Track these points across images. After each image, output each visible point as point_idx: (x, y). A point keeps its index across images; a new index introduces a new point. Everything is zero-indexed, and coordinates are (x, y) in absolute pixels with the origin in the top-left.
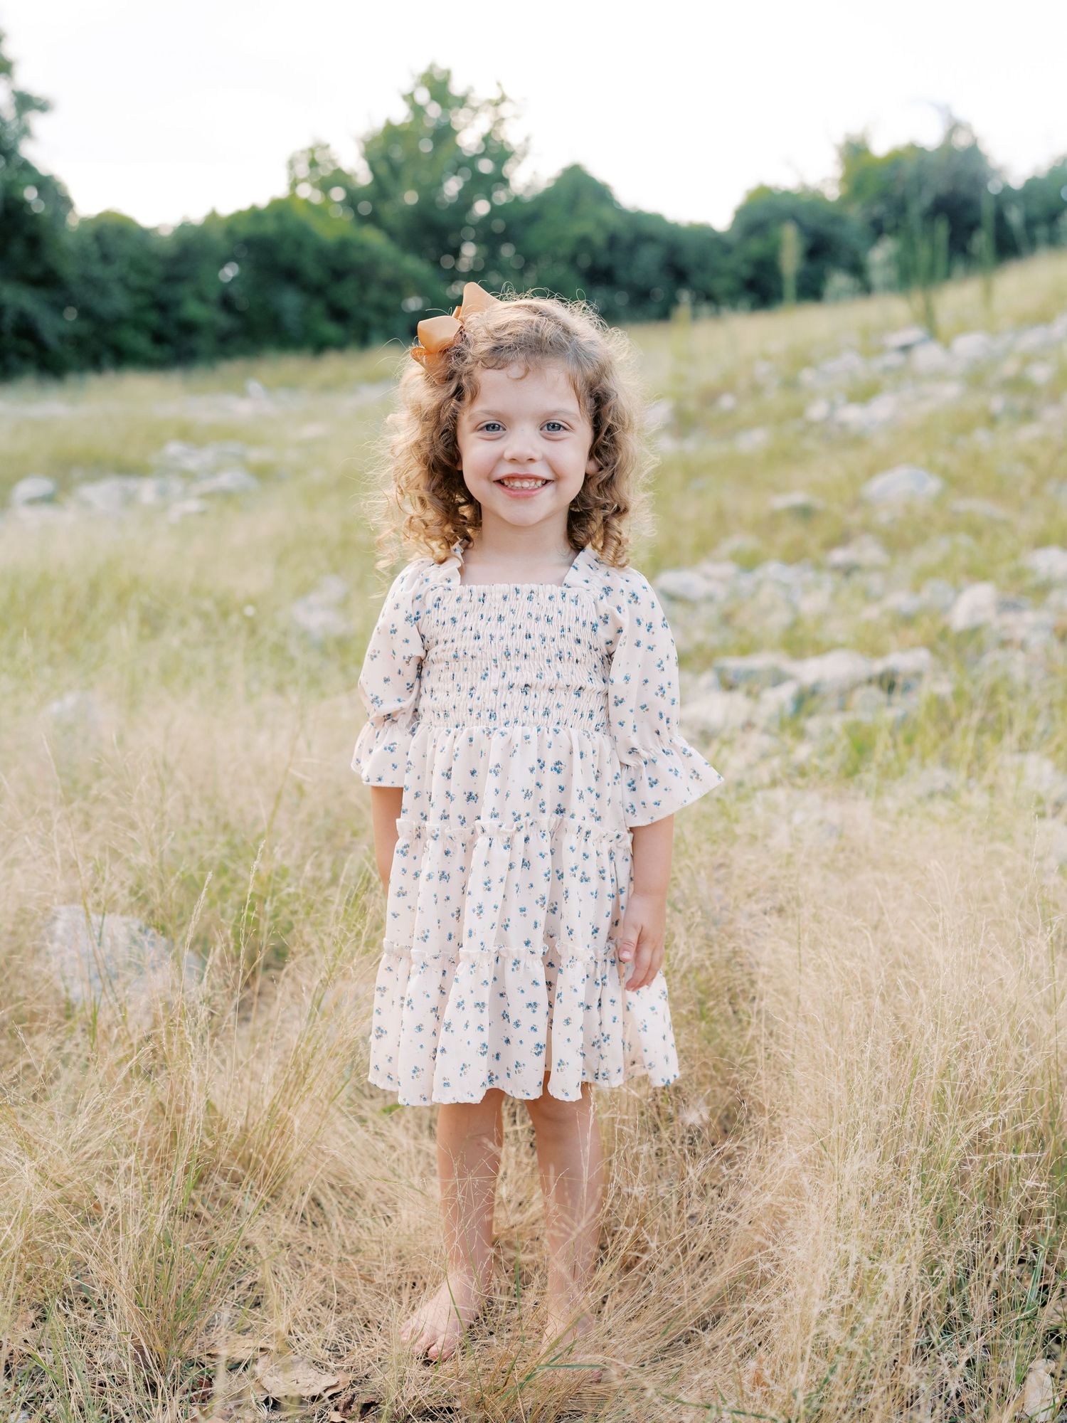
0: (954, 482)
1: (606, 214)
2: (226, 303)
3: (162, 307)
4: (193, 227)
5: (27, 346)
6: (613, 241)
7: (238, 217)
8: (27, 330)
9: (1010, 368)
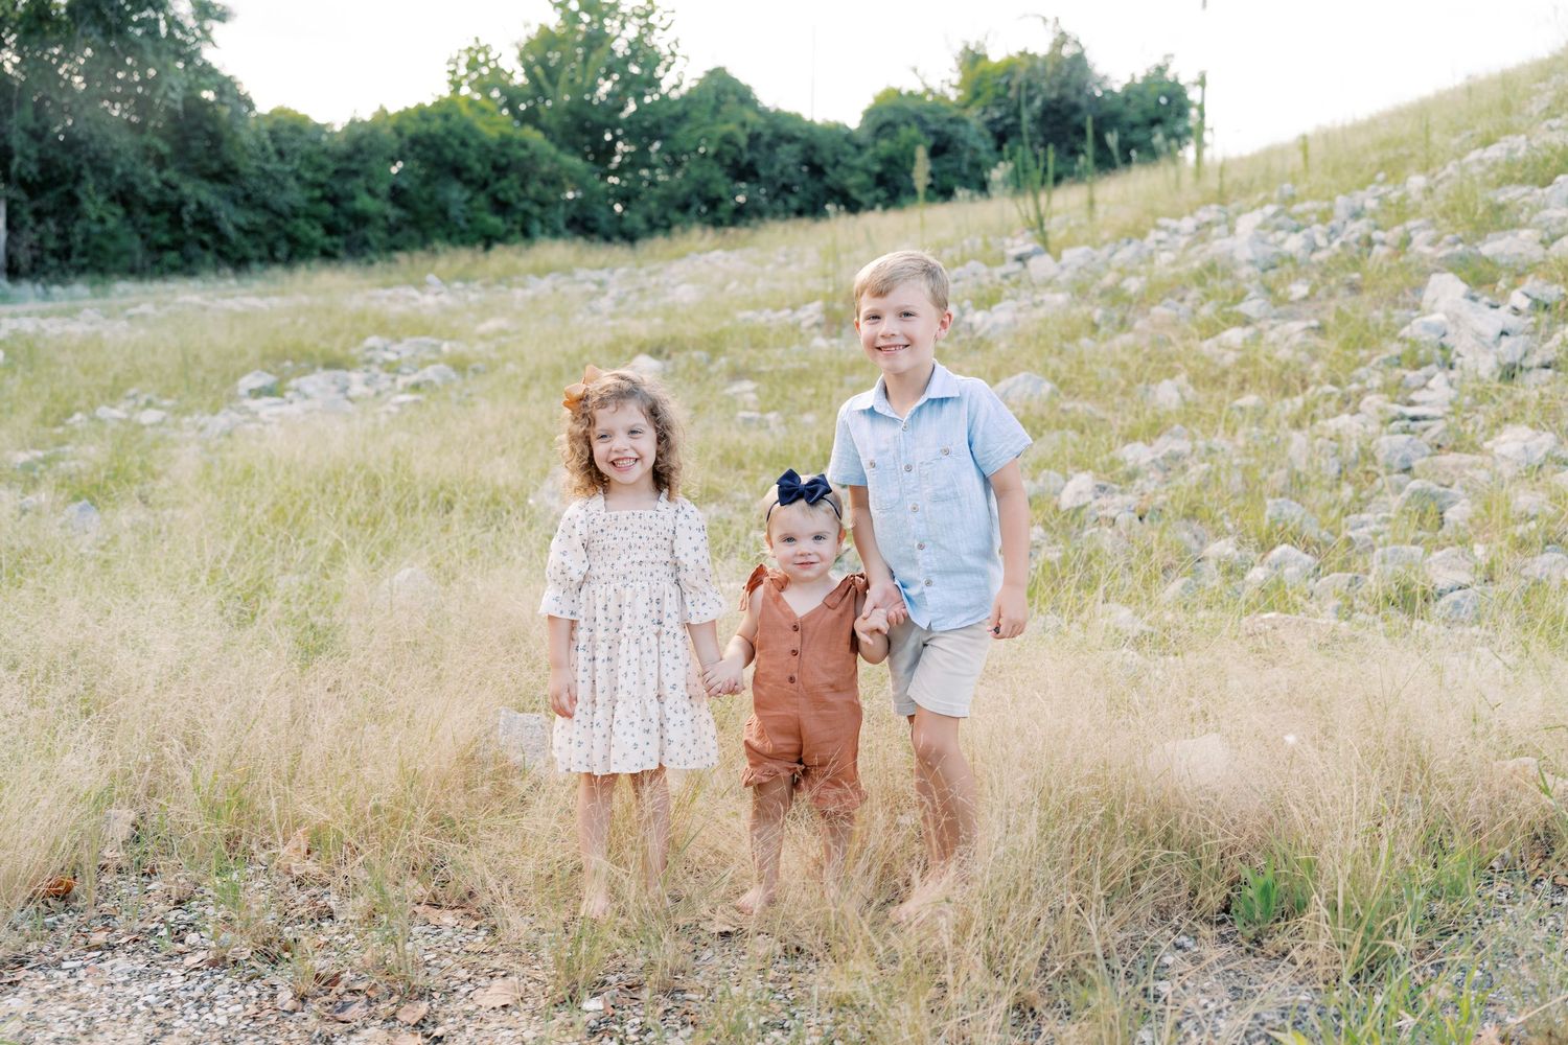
0: (1064, 385)
1: (750, 115)
2: (397, 195)
3: (334, 200)
4: (363, 123)
5: (206, 237)
6: (754, 139)
7: (405, 115)
8: (207, 222)
9: (1109, 279)
